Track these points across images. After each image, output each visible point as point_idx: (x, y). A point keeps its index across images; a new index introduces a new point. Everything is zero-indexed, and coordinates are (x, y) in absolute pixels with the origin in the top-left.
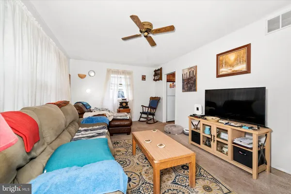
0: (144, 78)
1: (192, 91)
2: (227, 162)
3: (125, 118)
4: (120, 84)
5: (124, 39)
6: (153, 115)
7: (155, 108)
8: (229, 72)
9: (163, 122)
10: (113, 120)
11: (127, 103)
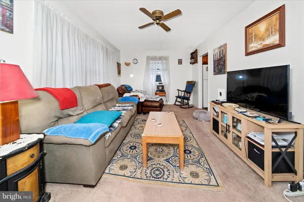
0: (180, 62)
1: (222, 74)
2: (239, 157)
3: (155, 100)
4: (158, 69)
5: (141, 28)
6: (188, 99)
7: (190, 93)
8: (260, 47)
9: (199, 108)
10: (145, 101)
11: (163, 87)
